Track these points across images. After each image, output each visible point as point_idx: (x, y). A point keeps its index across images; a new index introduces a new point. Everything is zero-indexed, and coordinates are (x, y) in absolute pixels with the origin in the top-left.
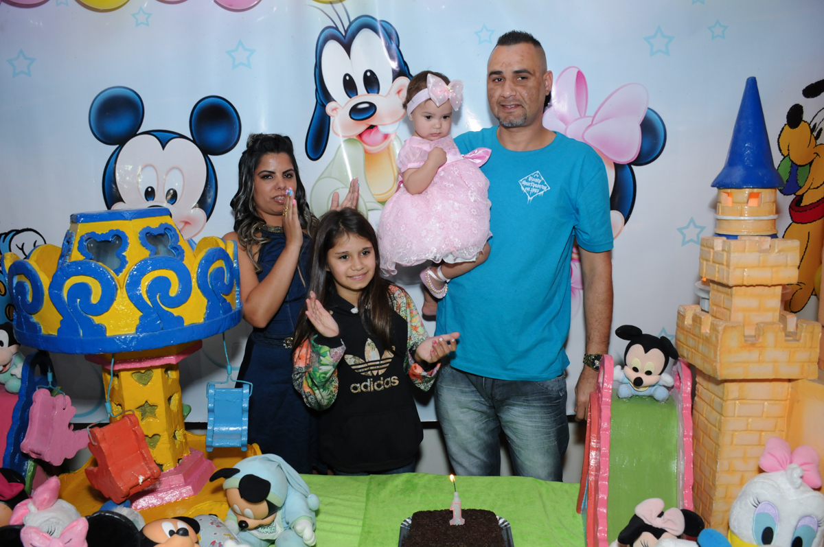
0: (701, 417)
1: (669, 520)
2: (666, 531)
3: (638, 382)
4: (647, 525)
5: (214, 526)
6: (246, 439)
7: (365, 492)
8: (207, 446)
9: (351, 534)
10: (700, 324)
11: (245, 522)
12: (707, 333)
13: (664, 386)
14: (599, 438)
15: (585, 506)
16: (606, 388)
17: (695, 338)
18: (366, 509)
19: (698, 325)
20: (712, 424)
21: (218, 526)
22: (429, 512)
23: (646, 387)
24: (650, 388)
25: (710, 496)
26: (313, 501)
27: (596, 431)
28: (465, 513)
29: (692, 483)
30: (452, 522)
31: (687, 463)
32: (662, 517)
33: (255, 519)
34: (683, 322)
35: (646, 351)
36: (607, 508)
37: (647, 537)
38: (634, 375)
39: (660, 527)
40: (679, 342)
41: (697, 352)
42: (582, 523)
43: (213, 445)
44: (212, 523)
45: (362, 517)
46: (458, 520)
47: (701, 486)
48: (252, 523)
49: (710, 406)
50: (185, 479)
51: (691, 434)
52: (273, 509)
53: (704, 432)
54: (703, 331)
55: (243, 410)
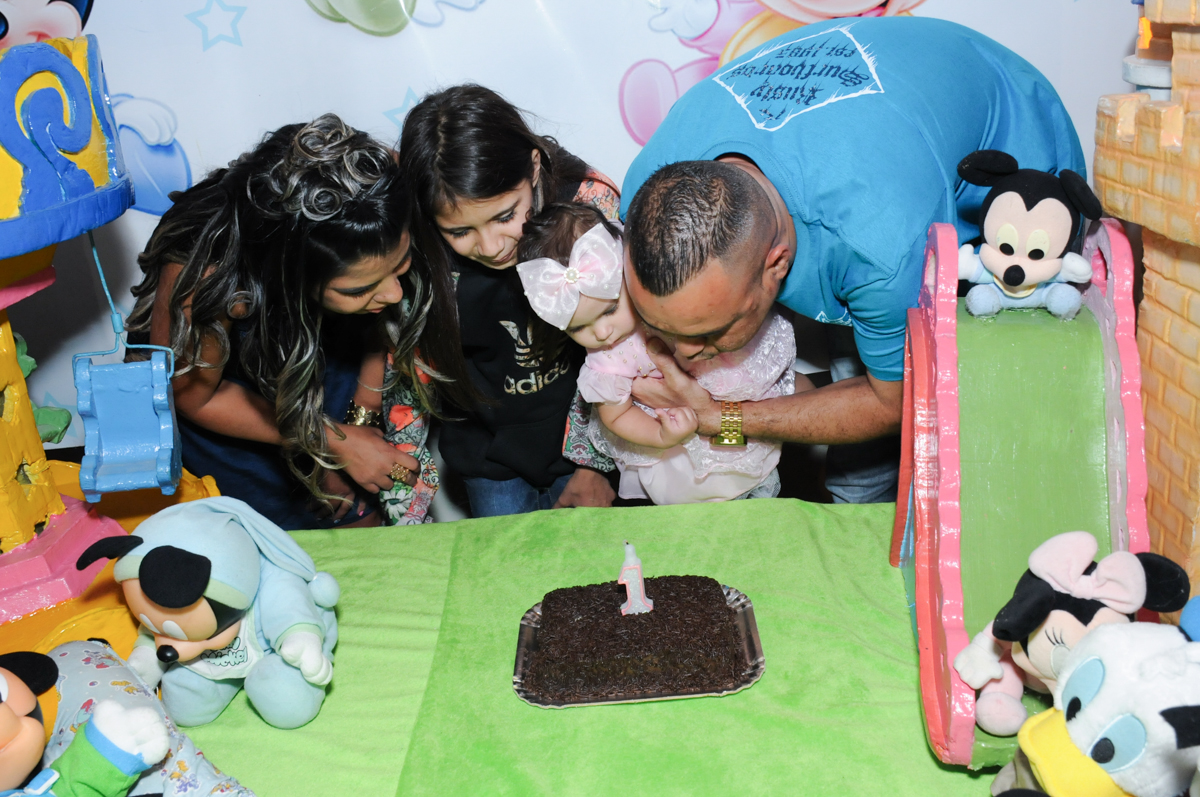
0: (1158, 342)
1: (1109, 580)
2: (1103, 605)
3: (1014, 277)
4: (1059, 594)
5: (92, 665)
6: (168, 469)
7: (448, 555)
8: (86, 492)
9: (417, 649)
10: (1158, 127)
11: (169, 648)
12: (1174, 146)
13: (1070, 283)
14: (932, 404)
15: (907, 549)
16: (944, 295)
17: (1145, 162)
18: (448, 593)
19: (1152, 130)
20: (1185, 356)
21: (101, 666)
22: (579, 589)
23: (1030, 287)
24: (1040, 290)
25: (1184, 514)
26: (325, 588)
27: (926, 391)
28: (653, 586)
29: (1144, 492)
30: (626, 609)
31: (1131, 448)
32: (1094, 574)
33: (191, 640)
34: (1111, 131)
35: (1030, 204)
36: (958, 558)
37: (1060, 621)
38: (1003, 263)
39: (1088, 596)
40: (1102, 180)
41: (1152, 193)
42: (902, 586)
43: (98, 488)
44: (88, 661)
45: (440, 609)
46: (638, 603)
47: (1162, 495)
48: (184, 649)
49: (1182, 316)
50: (50, 566)
51: (1138, 381)
52: (226, 615)
53: (1165, 376)
54: (1164, 143)
55: (156, 409)
